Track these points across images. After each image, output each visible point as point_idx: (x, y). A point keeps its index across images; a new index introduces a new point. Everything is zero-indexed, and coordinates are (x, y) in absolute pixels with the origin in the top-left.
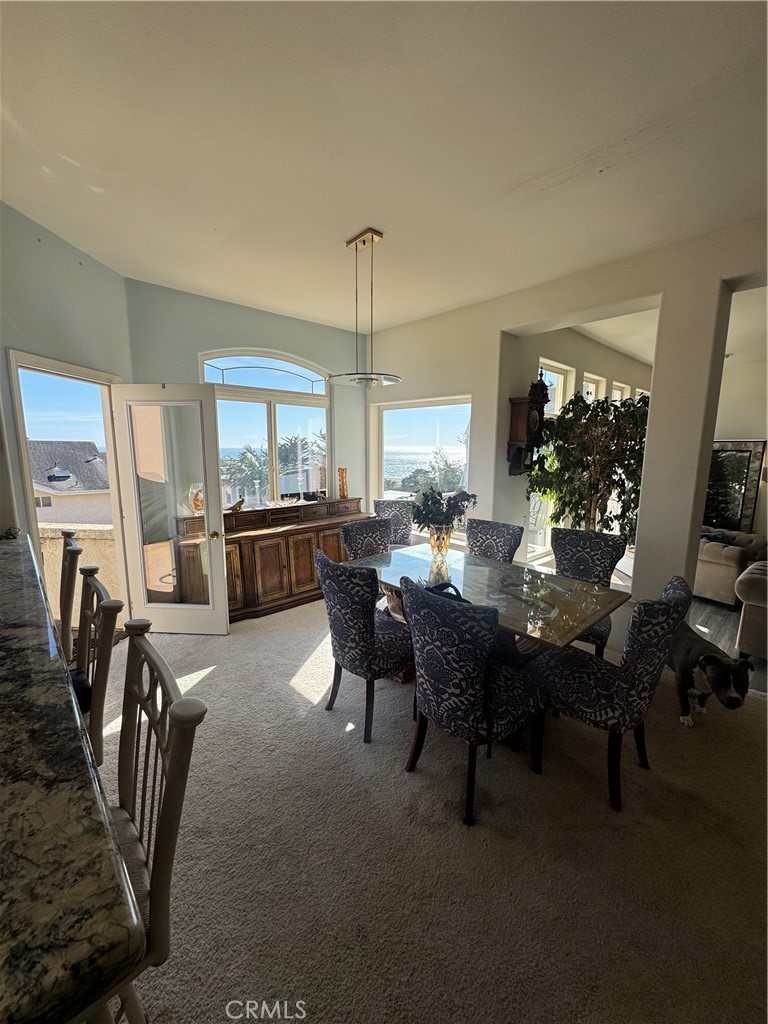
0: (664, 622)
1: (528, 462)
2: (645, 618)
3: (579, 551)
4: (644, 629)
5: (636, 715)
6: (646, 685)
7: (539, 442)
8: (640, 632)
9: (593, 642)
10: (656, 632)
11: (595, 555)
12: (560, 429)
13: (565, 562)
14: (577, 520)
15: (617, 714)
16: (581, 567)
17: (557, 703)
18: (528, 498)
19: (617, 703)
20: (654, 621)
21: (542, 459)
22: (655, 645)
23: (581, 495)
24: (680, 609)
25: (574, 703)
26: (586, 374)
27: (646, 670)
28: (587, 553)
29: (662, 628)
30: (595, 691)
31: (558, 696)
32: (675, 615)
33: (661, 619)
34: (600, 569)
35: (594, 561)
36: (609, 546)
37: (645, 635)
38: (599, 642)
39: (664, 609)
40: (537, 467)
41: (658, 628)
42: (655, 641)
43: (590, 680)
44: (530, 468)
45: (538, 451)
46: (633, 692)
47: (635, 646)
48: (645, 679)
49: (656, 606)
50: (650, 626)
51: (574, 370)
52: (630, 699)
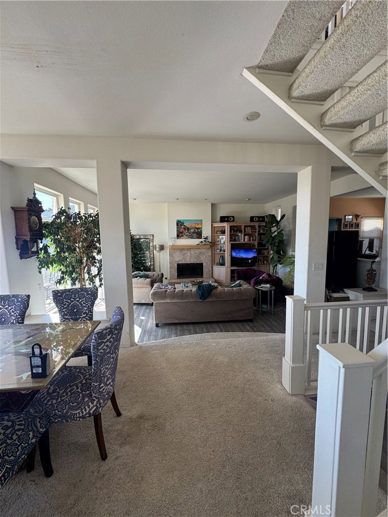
0: (110, 339)
1: (34, 249)
2: (100, 341)
3: (72, 301)
4: (100, 348)
5: (107, 396)
6: (109, 376)
7: (41, 237)
8: (98, 350)
9: (86, 354)
10: (107, 346)
11: (82, 301)
12: (54, 228)
13: (64, 310)
14: (74, 282)
15: (95, 402)
16: (75, 310)
17: (55, 419)
18: (40, 272)
19: (94, 397)
20: (105, 341)
21: (45, 248)
22: (109, 353)
23: (73, 267)
24: (117, 327)
25: (67, 412)
26: (70, 198)
27: (107, 368)
28: (77, 301)
29: (110, 342)
30: (81, 395)
31: (55, 414)
32: (116, 332)
33: (108, 337)
34: (86, 308)
35: (82, 305)
36: (89, 294)
37: (102, 351)
38: (89, 353)
39: (109, 331)
40: (43, 251)
41: (108, 343)
42: (108, 350)
43: (78, 389)
44: (37, 253)
45: (41, 242)
46: (102, 385)
47: (97, 359)
48: (107, 374)
49: (105, 332)
50: (103, 344)
51: (62, 195)
52: (101, 390)
